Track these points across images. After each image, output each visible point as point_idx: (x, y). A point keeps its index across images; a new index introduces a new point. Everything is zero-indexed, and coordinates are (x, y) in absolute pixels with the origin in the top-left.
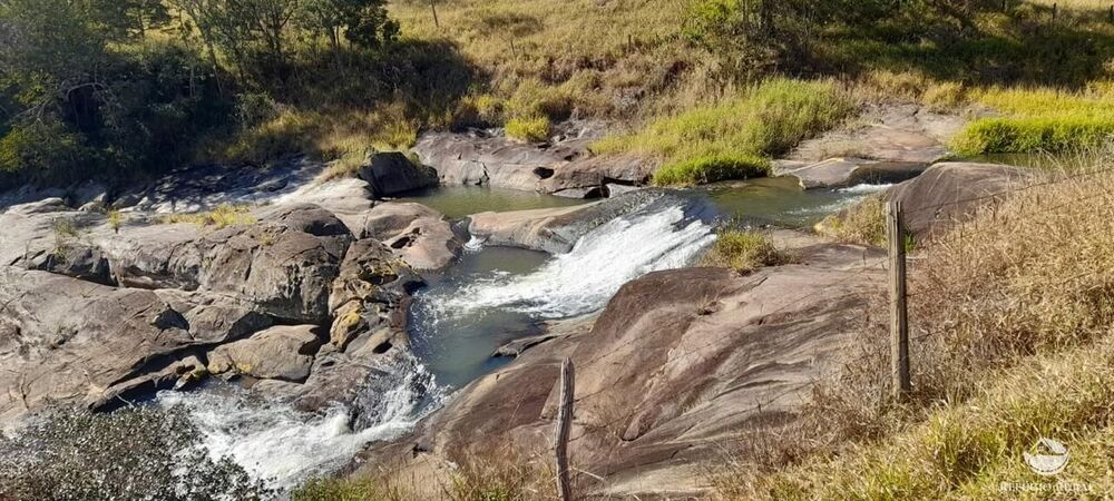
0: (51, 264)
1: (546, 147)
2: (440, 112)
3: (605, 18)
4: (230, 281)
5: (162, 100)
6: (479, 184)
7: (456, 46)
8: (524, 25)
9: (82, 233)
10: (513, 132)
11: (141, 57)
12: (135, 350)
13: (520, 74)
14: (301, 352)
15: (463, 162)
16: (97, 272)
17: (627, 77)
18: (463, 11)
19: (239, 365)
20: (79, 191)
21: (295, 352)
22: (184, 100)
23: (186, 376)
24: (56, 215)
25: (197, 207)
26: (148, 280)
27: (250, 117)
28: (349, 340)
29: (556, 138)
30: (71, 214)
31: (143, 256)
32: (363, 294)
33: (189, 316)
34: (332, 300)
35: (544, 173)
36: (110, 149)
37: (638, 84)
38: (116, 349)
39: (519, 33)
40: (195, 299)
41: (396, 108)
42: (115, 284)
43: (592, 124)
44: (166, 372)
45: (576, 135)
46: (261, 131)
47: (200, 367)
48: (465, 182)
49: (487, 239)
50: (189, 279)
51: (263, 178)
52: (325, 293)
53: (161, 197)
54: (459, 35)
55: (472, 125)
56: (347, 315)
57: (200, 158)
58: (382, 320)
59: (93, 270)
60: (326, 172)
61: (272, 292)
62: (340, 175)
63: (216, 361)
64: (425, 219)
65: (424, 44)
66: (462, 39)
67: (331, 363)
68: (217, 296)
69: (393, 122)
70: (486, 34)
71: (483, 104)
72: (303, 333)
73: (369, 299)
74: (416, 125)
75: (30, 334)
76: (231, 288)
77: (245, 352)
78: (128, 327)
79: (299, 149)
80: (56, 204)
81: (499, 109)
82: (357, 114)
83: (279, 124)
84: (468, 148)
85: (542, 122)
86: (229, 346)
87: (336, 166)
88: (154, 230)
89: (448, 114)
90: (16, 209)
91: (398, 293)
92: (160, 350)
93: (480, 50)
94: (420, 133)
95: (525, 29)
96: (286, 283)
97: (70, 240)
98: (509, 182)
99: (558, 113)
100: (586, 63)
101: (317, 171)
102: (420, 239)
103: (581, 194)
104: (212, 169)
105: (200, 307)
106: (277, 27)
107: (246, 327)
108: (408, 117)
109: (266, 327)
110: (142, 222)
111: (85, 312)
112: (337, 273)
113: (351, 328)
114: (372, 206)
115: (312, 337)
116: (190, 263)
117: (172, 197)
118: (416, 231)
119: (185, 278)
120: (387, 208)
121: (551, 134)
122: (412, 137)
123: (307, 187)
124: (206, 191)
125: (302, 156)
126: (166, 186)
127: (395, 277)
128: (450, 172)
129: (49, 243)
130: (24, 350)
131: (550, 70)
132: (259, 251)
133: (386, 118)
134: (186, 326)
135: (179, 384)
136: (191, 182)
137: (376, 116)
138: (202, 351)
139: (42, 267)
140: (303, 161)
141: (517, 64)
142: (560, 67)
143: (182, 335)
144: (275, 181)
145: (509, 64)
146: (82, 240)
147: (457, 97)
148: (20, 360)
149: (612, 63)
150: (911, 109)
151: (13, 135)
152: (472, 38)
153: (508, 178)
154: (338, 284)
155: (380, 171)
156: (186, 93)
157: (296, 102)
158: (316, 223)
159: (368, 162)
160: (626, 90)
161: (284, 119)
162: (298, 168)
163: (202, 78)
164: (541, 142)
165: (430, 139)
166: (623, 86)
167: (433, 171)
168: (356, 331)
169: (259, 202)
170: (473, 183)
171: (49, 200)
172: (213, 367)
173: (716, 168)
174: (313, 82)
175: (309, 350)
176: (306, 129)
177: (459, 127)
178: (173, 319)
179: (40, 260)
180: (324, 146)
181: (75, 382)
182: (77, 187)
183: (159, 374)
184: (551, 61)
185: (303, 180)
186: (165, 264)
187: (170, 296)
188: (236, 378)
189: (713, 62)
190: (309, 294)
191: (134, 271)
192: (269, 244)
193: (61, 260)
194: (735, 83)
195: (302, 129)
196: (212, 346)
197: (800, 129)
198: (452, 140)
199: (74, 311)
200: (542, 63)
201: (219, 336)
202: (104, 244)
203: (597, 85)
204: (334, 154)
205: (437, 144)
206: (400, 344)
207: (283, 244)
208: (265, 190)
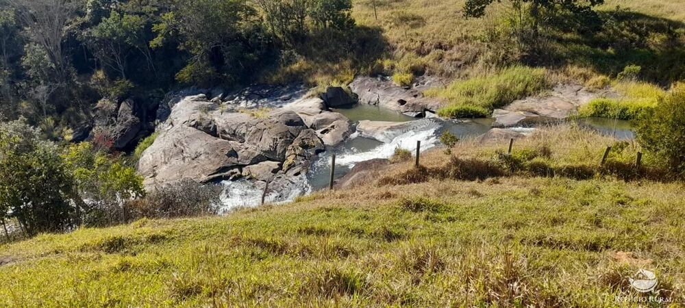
0: (197, 126)
1: (407, 89)
2: (366, 67)
3: (456, 20)
4: (255, 142)
5: (250, 51)
6: (375, 104)
7: (382, 31)
8: (418, 21)
9: (209, 113)
10: (395, 79)
11: (242, 31)
12: (219, 163)
13: (407, 49)
14: (272, 172)
15: (370, 93)
16: (212, 131)
17: (456, 55)
18: (391, 11)
19: (252, 174)
20: (213, 91)
21: (270, 172)
22: (258, 52)
23: (233, 176)
24: (202, 103)
25: (254, 105)
26: (228, 136)
27: (285, 62)
28: (288, 170)
29: (414, 85)
30: (207, 103)
31: (228, 126)
32: (298, 152)
33: (239, 153)
34: (287, 154)
35: (402, 102)
36: (225, 75)
37: (459, 60)
38: (212, 163)
39: (413, 26)
40: (242, 147)
41: (347, 63)
42: (218, 136)
43: (432, 79)
44: (227, 173)
45: (424, 84)
46: (288, 69)
47: (239, 173)
48: (369, 103)
49: (361, 134)
50: (242, 139)
51: (284, 93)
52: (285, 151)
53: (243, 98)
54: (385, 25)
55: (380, 74)
56: (290, 160)
57: (262, 80)
58: (300, 163)
59: (211, 129)
60: (309, 94)
61: (267, 147)
62: (313, 96)
63: (245, 171)
64: (339, 121)
65: (369, 28)
66: (386, 28)
67: (280, 177)
68: (250, 146)
69: (344, 69)
70: (397, 25)
71: (387, 63)
72: (275, 165)
73: (299, 155)
74: (354, 72)
75: (186, 153)
76: (255, 144)
77: (255, 169)
78: (218, 155)
79: (302, 80)
80: (203, 97)
81: (393, 67)
82: (330, 65)
83: (296, 67)
84: (374, 86)
85: (409, 76)
86: (250, 166)
87: (312, 91)
88: (235, 115)
89: (370, 67)
90: (188, 98)
91: (311, 153)
92: (226, 165)
93: (392, 34)
94: (356, 77)
95: (416, 24)
96: (272, 145)
97: (205, 116)
98: (387, 105)
99: (418, 72)
100: (440, 46)
101: (304, 93)
102: (333, 131)
103: (414, 114)
104: (265, 86)
105: (243, 150)
106: (302, 18)
107: (257, 160)
108: (352, 67)
109: (264, 161)
110: (231, 111)
111: (205, 147)
112: (291, 143)
113: (289, 165)
114: (321, 112)
115: (277, 167)
116: (243, 132)
117: (248, 98)
118: (333, 127)
119: (240, 137)
120: (326, 114)
121: (412, 82)
122: (351, 78)
123: (299, 100)
124: (261, 97)
125: (302, 84)
126: (246, 92)
127: (314, 146)
128: (364, 97)
129: (197, 116)
130: (184, 159)
131: (421, 48)
132: (265, 131)
133: (342, 68)
134: (237, 157)
135: (231, 178)
136: (256, 92)
137: (337, 66)
138: (241, 167)
139: (193, 126)
140: (302, 86)
141: (406, 44)
142: (426, 47)
143: (235, 160)
144: (287, 96)
145: (404, 43)
146: (209, 116)
147: (375, 59)
148: (182, 163)
149: (451, 47)
150: (576, 88)
151: (189, 67)
152: (390, 28)
153: (387, 103)
154: (290, 147)
155: (330, 95)
156: (259, 49)
157: (306, 56)
158: (291, 120)
159: (325, 91)
160: (453, 62)
161: (300, 64)
162: (298, 90)
163: (267, 42)
164: (407, 86)
165: (359, 79)
166: (452, 60)
167: (356, 96)
168: (291, 166)
169: (278, 106)
170: (372, 104)
171: (201, 95)
172: (243, 174)
173: (461, 111)
174: (315, 46)
175: (275, 171)
176: (307, 70)
177: (374, 75)
178: (233, 153)
179: (193, 123)
180: (311, 80)
181: (197, 173)
182: (212, 89)
183: (225, 174)
184: (423, 43)
185: (297, 97)
186: (235, 131)
187: (234, 144)
188: (250, 179)
189: (490, 54)
190: (279, 150)
191: (224, 132)
192: (270, 128)
193: (200, 124)
194: (496, 66)
195: (305, 70)
196: (245, 166)
197: (516, 94)
198: (369, 81)
199: (201, 146)
200: (418, 44)
201: (247, 162)
202: (216, 119)
203: (441, 58)
204: (315, 85)
205: (362, 82)
206: (303, 174)
207: (274, 128)
208: (282, 100)
